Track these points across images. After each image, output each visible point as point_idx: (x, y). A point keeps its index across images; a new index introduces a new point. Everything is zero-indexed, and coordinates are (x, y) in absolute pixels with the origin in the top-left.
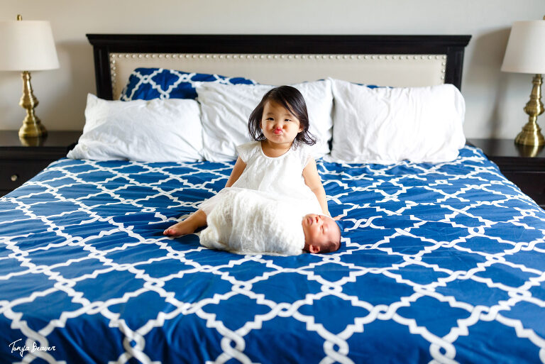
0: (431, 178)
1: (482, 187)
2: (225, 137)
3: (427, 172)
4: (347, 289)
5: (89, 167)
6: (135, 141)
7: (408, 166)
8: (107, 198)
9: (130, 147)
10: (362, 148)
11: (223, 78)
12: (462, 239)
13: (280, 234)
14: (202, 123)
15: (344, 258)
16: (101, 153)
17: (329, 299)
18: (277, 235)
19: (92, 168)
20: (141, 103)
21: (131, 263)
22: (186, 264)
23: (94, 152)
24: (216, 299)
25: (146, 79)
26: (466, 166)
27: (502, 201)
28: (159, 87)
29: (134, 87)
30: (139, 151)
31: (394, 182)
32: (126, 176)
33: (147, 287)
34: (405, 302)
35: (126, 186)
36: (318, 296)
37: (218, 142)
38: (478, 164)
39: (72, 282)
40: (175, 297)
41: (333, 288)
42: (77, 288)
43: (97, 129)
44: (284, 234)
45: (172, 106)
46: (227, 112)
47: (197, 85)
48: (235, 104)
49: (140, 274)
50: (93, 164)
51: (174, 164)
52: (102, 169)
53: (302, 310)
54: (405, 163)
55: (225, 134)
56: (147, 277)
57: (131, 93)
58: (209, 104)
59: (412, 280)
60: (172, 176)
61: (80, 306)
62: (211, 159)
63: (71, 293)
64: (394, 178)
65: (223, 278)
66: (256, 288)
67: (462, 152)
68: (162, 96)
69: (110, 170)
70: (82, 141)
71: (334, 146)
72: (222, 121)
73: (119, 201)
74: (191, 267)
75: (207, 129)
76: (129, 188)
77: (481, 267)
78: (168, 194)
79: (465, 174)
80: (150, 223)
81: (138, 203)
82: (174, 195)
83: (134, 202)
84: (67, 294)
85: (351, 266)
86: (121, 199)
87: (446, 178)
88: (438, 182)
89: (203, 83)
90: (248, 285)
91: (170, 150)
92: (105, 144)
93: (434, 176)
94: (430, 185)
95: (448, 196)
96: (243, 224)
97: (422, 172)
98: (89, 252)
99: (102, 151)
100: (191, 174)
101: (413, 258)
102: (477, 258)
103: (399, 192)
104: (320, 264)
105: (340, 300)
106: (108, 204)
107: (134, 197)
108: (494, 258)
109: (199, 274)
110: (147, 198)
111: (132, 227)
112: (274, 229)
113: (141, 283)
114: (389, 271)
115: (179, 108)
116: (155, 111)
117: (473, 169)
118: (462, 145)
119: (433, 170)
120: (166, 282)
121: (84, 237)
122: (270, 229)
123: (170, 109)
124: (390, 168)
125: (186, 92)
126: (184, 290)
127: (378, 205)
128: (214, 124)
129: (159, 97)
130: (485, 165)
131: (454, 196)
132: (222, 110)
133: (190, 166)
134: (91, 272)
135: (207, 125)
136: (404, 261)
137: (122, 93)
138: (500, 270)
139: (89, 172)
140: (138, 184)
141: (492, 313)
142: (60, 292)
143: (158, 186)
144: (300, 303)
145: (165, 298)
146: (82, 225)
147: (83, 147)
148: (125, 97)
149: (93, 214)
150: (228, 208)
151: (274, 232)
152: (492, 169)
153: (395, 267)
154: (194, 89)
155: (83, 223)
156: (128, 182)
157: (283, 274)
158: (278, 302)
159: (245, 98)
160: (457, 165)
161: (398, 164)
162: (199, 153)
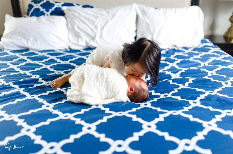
0: (191, 55)
2: (80, 36)
5: (6, 53)
6: (31, 39)
7: (176, 49)
9: (29, 42)
11: (78, 5)
14: (68, 28)
20: (34, 18)
23: (9, 45)
25: (37, 6)
26: (206, 48)
28: (44, 10)
29: (31, 10)
30: (34, 44)
31: (172, 57)
32: (25, 58)
33: (23, 132)
35: (24, 63)
37: (77, 39)
38: (212, 47)
43: (10, 33)
45: (51, 19)
46: (81, 22)
47: (64, 8)
48: (85, 18)
49: (21, 122)
50: (8, 52)
51: (53, 51)
52: (12, 54)
54: (175, 47)
55: (80, 34)
57: (29, 13)
60: (51, 57)
62: (74, 47)
64: (171, 55)
67: (203, 41)
68: (46, 15)
69: (17, 54)
70: (2, 39)
72: (78, 27)
75: (71, 31)
79: (207, 52)
81: (30, 73)
83: (27, 72)
86: (20, 71)
87: (198, 54)
88: (195, 57)
91: (51, 43)
92: (15, 41)
93: (192, 53)
94: (191, 58)
97: (184, 51)
99: (13, 45)
100: (62, 56)
106: (12, 74)
110: (36, 70)
115: (55, 20)
116: (41, 22)
117: (210, 49)
118: (202, 37)
119: (190, 51)
123: (50, 21)
124: (167, 50)
128: (74, 29)
129: (44, 15)
130: (215, 47)
132: (78, 21)
133: (62, 52)
135: (70, 29)
137: (25, 14)
140: (31, 62)
147: (3, 43)
148: (26, 16)
152: (218, 49)
154: (63, 11)
156: (26, 61)
159: (90, 15)
160: (202, 48)
161: (171, 48)
162: (67, 45)
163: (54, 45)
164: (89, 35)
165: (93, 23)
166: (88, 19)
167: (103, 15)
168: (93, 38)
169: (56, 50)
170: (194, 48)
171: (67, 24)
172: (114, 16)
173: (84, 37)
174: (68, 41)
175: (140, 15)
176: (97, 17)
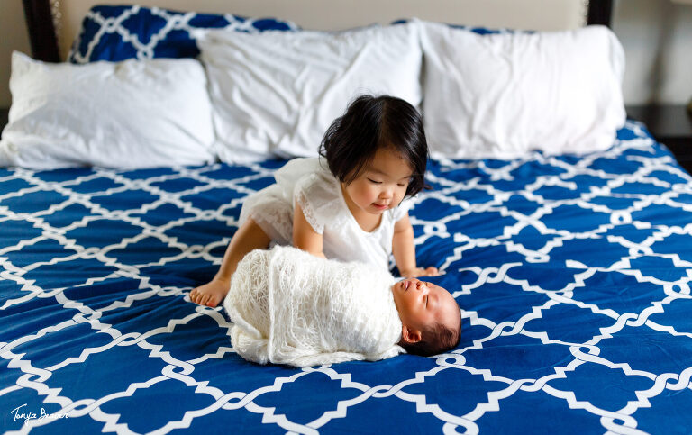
0: (584, 182)
1: (665, 199)
2: (251, 121)
3: (573, 171)
5: (21, 184)
6: (100, 134)
7: (542, 161)
8: (52, 248)
9: (93, 145)
10: (470, 134)
11: (240, 19)
13: (361, 327)
14: (212, 99)
16: (41, 156)
19: (28, 185)
20: (105, 69)
22: (197, 391)
23: (29, 153)
25: (111, 25)
26: (630, 158)
28: (134, 39)
29: (92, 39)
30: (107, 152)
31: (528, 193)
32: (84, 200)
35: (86, 221)
37: (239, 131)
38: (646, 154)
43: (32, 115)
44: (369, 326)
45: (158, 72)
46: (251, 80)
47: (198, 34)
48: (264, 66)
49: (111, 423)
50: (28, 177)
51: (168, 171)
52: (43, 186)
54: (538, 157)
55: (250, 116)
57: (86, 49)
58: (221, 67)
60: (166, 197)
62: (231, 158)
67: (622, 134)
68: (140, 55)
69: (57, 187)
70: (7, 135)
72: (244, 96)
73: (74, 252)
75: (221, 109)
76: (90, 224)
78: (159, 232)
79: (631, 172)
81: (109, 255)
82: (168, 233)
83: (100, 254)
86: (78, 248)
89: (209, 31)
91: (159, 148)
92: (47, 141)
94: (585, 195)
97: (565, 171)
99: (44, 153)
100: (197, 190)
106: (55, 261)
107: (100, 243)
110: (124, 243)
112: (352, 319)
115: (170, 75)
116: (130, 81)
117: (642, 164)
118: (621, 122)
119: (581, 168)
121: (8, 339)
123: (155, 77)
124: (515, 165)
125: (180, 47)
128: (230, 101)
129: (135, 56)
130: (658, 155)
132: (243, 76)
133: (195, 175)
135: (219, 102)
137: (73, 47)
139: (21, 192)
140: (106, 214)
143: (142, 217)
146: (7, 310)
147: (11, 147)
148: (78, 56)
149: (28, 285)
150: (260, 287)
151: (352, 325)
152: (667, 162)
154: (194, 41)
155: (8, 304)
156: (88, 211)
159: (278, 56)
160: (617, 159)
161: (527, 157)
162: (209, 151)
163: (169, 151)
164: (275, 120)
165: (289, 82)
166: (274, 72)
167: (319, 57)
168: (290, 130)
169: (176, 168)
170: (594, 157)
171: (209, 87)
172: (352, 60)
173: (264, 126)
174: (211, 138)
175: (434, 57)
176: (300, 66)
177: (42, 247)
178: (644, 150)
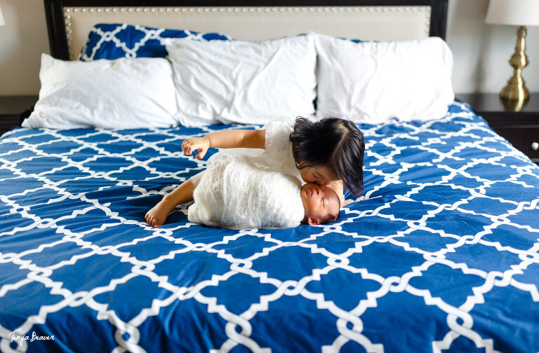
0: (424, 137)
1: (476, 145)
2: (202, 99)
3: (417, 130)
4: (354, 260)
5: (49, 137)
6: (101, 106)
7: (397, 124)
8: (74, 172)
9: (95, 112)
10: (349, 107)
11: (194, 33)
12: (464, 201)
13: (278, 210)
14: (175, 84)
15: (346, 227)
16: (61, 120)
17: (337, 272)
18: (275, 211)
19: (54, 138)
20: (104, 64)
21: (114, 245)
22: (176, 243)
23: (53, 119)
24: (215, 280)
25: (108, 36)
26: (456, 122)
27: (498, 159)
28: (123, 45)
29: (95, 45)
30: (105, 117)
31: (386, 142)
32: (93, 146)
33: (136, 272)
34: (417, 271)
35: (95, 158)
36: (325, 271)
37: (195, 105)
38: (468, 120)
39: (48, 271)
40: (169, 281)
41: (339, 261)
42: (55, 277)
43: (55, 94)
44: (283, 210)
45: (140, 66)
46: (202, 71)
47: (167, 42)
48: (211, 62)
49: (125, 257)
50: (53, 133)
51: (147, 130)
52: (64, 138)
53: (310, 287)
54: (394, 122)
55: (201, 95)
56: (133, 260)
57: (91, 52)
58: (182, 63)
59: (420, 247)
60: (147, 145)
61: (61, 298)
62: (187, 123)
63: (48, 283)
64: (385, 137)
65: (219, 256)
66: (257, 266)
67: (452, 109)
68: (127, 55)
69: (74, 139)
70: (38, 108)
71: (320, 105)
72: (197, 81)
73: (89, 174)
74: (183, 246)
75: (181, 91)
76: (98, 160)
77: (488, 230)
78: (144, 164)
79: (457, 131)
80: (129, 198)
81: (111, 176)
82: (151, 165)
83: (106, 176)
84: (44, 285)
85: (355, 235)
86: (91, 172)
87: (438, 136)
88: (431, 141)
89: (174, 40)
90: (248, 262)
91: (141, 115)
92: (65, 111)
93: (426, 135)
94: (424, 144)
95: (442, 156)
96: (235, 202)
97: (413, 130)
98: (62, 235)
99: (63, 119)
100: (167, 141)
101: (417, 224)
102: (481, 220)
103: (393, 153)
104: (321, 234)
105: (349, 274)
106: (77, 179)
107: (106, 169)
108: (499, 220)
109: (192, 253)
110: (121, 170)
111: (109, 204)
112: (272, 205)
113: (128, 267)
114: (394, 238)
115: (148, 68)
116: (122, 72)
117: (464, 126)
118: (451, 101)
119: (424, 128)
120: (156, 265)
121: (55, 217)
122: (267, 206)
123: (138, 69)
124: (379, 127)
125: (155, 50)
126: (178, 272)
127: (373, 167)
128: (188, 85)
129: (124, 56)
130: (476, 121)
131: (449, 155)
132: (197, 69)
133: (165, 133)
134: (69, 258)
135: (180, 86)
136: (409, 227)
137: (82, 52)
138: (507, 232)
139: (50, 142)
140: (108, 154)
141: (507, 279)
142: (35, 283)
143: (132, 156)
144: (307, 279)
145: (158, 283)
146: (50, 204)
147: (41, 114)
148: (85, 57)
149: (62, 191)
150: (216, 184)
151: (272, 209)
152: (481, 125)
153: (400, 234)
154: (164, 47)
155: (51, 201)
156: (96, 153)
157: (284, 248)
158: (283, 280)
159: (221, 56)
160: (448, 123)
161: (388, 122)
162: (173, 118)
163: (148, 118)
164: (218, 97)
165: (228, 73)
166: (218, 66)
167: (248, 57)
168: (228, 105)
169: (151, 129)
170: (433, 122)
171: (174, 75)
172: (270, 59)
173: (210, 101)
174: (175, 110)
175: (324, 56)
176: (236, 62)
177: (67, 171)
178: (467, 118)
